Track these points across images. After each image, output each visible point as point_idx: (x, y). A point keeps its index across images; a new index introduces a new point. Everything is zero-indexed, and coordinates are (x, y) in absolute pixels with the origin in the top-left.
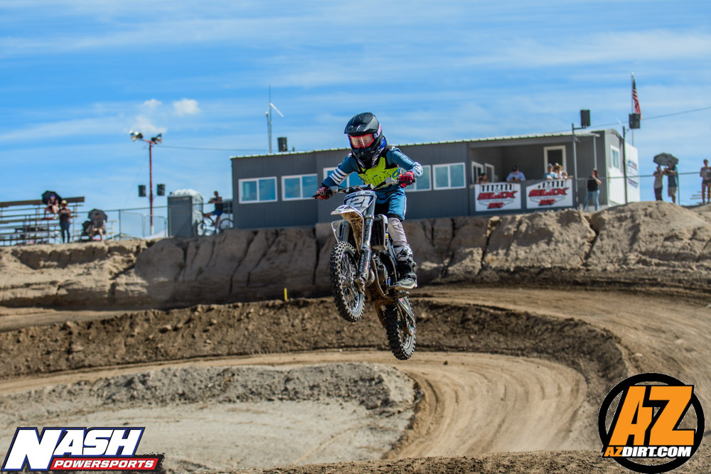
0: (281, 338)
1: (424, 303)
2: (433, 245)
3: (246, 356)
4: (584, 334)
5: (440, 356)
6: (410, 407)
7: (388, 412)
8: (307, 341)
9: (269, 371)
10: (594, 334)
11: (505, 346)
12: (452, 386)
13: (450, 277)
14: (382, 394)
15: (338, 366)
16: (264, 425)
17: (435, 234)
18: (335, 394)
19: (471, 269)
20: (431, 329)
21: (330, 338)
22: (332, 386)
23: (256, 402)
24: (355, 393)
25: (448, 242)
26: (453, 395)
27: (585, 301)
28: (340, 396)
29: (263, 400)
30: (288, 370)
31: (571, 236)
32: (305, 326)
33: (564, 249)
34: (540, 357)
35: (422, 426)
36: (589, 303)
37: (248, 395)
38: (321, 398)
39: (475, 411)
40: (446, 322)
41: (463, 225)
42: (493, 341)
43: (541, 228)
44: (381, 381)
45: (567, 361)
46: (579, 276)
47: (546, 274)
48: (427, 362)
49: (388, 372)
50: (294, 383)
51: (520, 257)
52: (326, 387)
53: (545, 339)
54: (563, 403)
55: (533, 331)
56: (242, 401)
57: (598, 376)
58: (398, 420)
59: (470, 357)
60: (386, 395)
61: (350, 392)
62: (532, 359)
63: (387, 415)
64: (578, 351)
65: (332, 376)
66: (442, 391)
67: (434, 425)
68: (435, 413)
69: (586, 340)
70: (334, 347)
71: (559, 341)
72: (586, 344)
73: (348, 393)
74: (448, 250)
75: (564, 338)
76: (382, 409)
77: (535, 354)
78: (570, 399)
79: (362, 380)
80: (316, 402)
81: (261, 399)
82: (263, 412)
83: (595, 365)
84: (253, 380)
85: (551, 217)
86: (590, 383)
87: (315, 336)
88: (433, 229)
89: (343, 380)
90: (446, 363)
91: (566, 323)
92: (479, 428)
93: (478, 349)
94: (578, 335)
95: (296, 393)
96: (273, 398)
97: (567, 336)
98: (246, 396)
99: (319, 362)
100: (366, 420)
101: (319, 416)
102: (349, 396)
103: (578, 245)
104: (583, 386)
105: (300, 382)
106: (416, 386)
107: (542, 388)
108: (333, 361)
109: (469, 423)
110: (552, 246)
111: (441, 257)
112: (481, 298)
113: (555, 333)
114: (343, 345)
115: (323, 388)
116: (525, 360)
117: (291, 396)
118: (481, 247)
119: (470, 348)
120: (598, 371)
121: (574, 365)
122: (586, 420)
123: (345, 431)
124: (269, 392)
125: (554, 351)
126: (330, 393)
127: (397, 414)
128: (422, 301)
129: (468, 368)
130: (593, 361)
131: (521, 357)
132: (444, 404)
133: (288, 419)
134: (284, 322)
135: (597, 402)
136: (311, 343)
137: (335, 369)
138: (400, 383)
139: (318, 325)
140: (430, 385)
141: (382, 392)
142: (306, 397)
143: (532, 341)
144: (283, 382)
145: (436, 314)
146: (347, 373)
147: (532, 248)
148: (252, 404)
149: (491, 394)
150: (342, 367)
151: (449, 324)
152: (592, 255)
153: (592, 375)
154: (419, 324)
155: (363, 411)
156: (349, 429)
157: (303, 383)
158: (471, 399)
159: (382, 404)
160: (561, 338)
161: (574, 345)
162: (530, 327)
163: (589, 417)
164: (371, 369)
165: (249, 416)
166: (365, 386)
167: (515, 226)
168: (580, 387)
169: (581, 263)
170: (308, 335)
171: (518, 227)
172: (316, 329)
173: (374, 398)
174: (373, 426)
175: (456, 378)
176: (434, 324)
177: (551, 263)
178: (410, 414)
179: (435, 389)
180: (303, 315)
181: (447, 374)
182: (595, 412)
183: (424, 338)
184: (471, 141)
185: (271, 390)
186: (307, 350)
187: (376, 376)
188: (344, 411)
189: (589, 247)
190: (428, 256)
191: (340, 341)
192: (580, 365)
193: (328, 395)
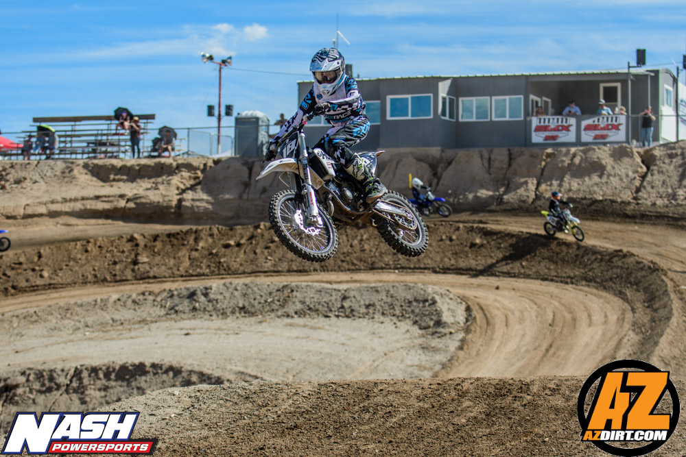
0: (339, 257)
1: (479, 230)
2: (490, 174)
3: (305, 274)
4: (632, 265)
5: (492, 281)
6: (461, 329)
7: (440, 333)
8: (365, 262)
9: (327, 289)
10: (641, 266)
11: (555, 274)
12: (502, 310)
13: (505, 205)
14: (435, 315)
15: (393, 286)
16: (320, 340)
17: (492, 162)
18: (390, 313)
19: (525, 198)
20: (484, 254)
21: (387, 260)
22: (387, 306)
23: (313, 319)
24: (409, 314)
25: (504, 171)
26: (504, 318)
27: (634, 233)
28: (394, 315)
29: (320, 316)
30: (345, 289)
31: (623, 170)
32: (363, 246)
33: (616, 182)
34: (589, 286)
35: (472, 347)
36: (637, 236)
37: (306, 311)
38: (376, 316)
39: (524, 335)
40: (499, 248)
41: (519, 156)
42: (544, 268)
43: (594, 162)
44: (434, 302)
45: (615, 290)
46: (629, 209)
47: (598, 206)
48: (479, 286)
49: (441, 294)
50: (351, 301)
51: (573, 188)
52: (381, 306)
53: (594, 269)
54: (609, 331)
55: (582, 260)
56: (300, 317)
57: (644, 306)
58: (449, 341)
59: (521, 283)
60: (439, 317)
61: (404, 312)
62: (580, 287)
63: (439, 335)
64: (626, 281)
65: (387, 296)
66: (493, 315)
67: (484, 347)
68: (486, 335)
69: (634, 271)
70: (390, 268)
71: (608, 271)
72: (634, 275)
73: (402, 313)
74: (504, 179)
75: (612, 268)
76: (434, 330)
77: (584, 283)
78: (616, 328)
79: (416, 300)
80: (371, 320)
81: (318, 315)
82: (319, 328)
83: (641, 296)
84: (311, 297)
85: (604, 151)
86: (636, 312)
87: (372, 257)
88: (490, 158)
89: (397, 300)
90: (497, 288)
91: (615, 253)
92: (527, 351)
93: (529, 275)
94: (626, 266)
95: (352, 310)
96: (330, 315)
97: (615, 266)
98: (304, 312)
99: (375, 282)
100: (419, 340)
101: (374, 333)
102: (403, 315)
103: (629, 180)
104: (629, 315)
105: (357, 300)
106: (468, 309)
107: (590, 316)
108: (389, 282)
109: (518, 347)
110: (604, 179)
111: (497, 186)
112: (534, 226)
113: (603, 264)
114: (399, 266)
115: (378, 307)
116: (574, 288)
117: (347, 314)
118: (536, 177)
119: (521, 274)
120: (644, 302)
121: (621, 295)
122: (630, 349)
123: (398, 349)
124: (326, 309)
125: (602, 281)
126: (385, 312)
127: (448, 336)
128: (477, 227)
129: (518, 294)
130: (639, 291)
131: (570, 285)
132: (494, 327)
133: (343, 335)
134: (343, 242)
135: (642, 332)
136: (368, 263)
137: (391, 289)
138: (453, 305)
139: (376, 247)
140: (482, 309)
141: (435, 313)
142: (361, 315)
143: (581, 270)
144: (340, 300)
145: (490, 240)
146: (402, 294)
147: (584, 181)
148: (310, 320)
149: (539, 319)
150: (397, 288)
151: (502, 250)
152: (642, 189)
153: (638, 305)
154: (473, 249)
155: (416, 330)
156: (402, 348)
157: (359, 302)
158: (520, 323)
159: (434, 325)
160: (609, 268)
161: (621, 275)
162: (580, 257)
163: (634, 345)
164: (425, 291)
165: (306, 331)
166: (418, 307)
167: (570, 158)
168: (626, 316)
169: (632, 197)
170: (366, 256)
171: (572, 160)
172: (374, 250)
173: (427, 319)
174: (425, 346)
175: (506, 302)
176: (487, 250)
177: (603, 196)
178: (461, 335)
179: (486, 312)
180: (362, 236)
181: (499, 298)
182: (640, 340)
183: (477, 263)
184: (530, 75)
185: (328, 307)
186: (364, 270)
187: (430, 298)
188: (398, 330)
189: (640, 182)
190: (484, 184)
191: (396, 263)
192: (626, 295)
193: (383, 314)
